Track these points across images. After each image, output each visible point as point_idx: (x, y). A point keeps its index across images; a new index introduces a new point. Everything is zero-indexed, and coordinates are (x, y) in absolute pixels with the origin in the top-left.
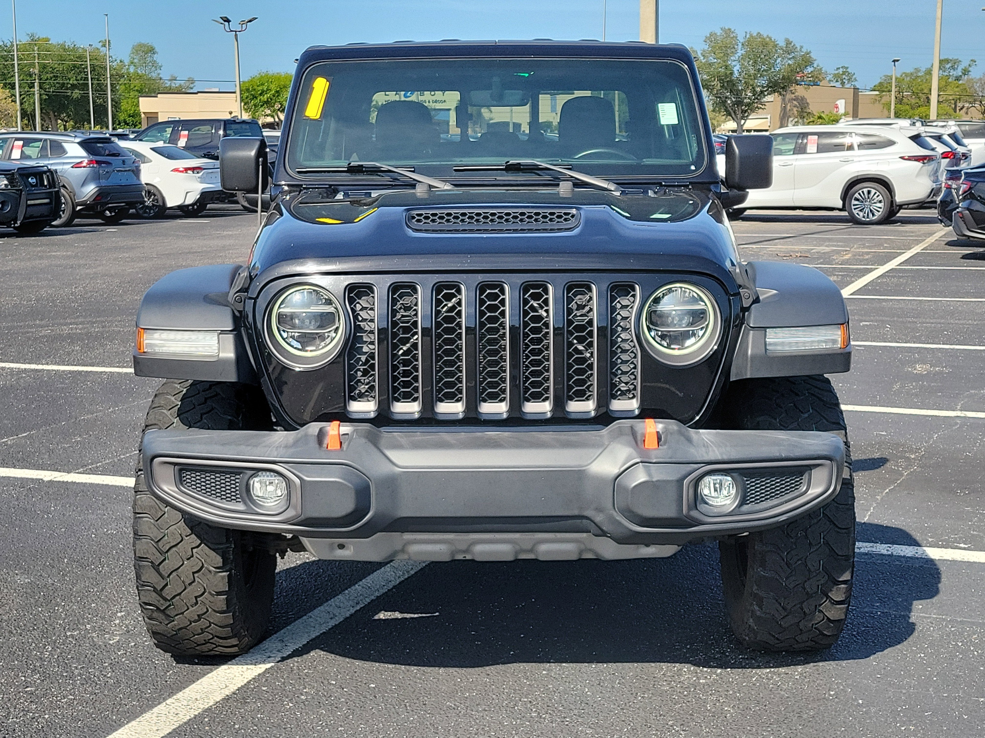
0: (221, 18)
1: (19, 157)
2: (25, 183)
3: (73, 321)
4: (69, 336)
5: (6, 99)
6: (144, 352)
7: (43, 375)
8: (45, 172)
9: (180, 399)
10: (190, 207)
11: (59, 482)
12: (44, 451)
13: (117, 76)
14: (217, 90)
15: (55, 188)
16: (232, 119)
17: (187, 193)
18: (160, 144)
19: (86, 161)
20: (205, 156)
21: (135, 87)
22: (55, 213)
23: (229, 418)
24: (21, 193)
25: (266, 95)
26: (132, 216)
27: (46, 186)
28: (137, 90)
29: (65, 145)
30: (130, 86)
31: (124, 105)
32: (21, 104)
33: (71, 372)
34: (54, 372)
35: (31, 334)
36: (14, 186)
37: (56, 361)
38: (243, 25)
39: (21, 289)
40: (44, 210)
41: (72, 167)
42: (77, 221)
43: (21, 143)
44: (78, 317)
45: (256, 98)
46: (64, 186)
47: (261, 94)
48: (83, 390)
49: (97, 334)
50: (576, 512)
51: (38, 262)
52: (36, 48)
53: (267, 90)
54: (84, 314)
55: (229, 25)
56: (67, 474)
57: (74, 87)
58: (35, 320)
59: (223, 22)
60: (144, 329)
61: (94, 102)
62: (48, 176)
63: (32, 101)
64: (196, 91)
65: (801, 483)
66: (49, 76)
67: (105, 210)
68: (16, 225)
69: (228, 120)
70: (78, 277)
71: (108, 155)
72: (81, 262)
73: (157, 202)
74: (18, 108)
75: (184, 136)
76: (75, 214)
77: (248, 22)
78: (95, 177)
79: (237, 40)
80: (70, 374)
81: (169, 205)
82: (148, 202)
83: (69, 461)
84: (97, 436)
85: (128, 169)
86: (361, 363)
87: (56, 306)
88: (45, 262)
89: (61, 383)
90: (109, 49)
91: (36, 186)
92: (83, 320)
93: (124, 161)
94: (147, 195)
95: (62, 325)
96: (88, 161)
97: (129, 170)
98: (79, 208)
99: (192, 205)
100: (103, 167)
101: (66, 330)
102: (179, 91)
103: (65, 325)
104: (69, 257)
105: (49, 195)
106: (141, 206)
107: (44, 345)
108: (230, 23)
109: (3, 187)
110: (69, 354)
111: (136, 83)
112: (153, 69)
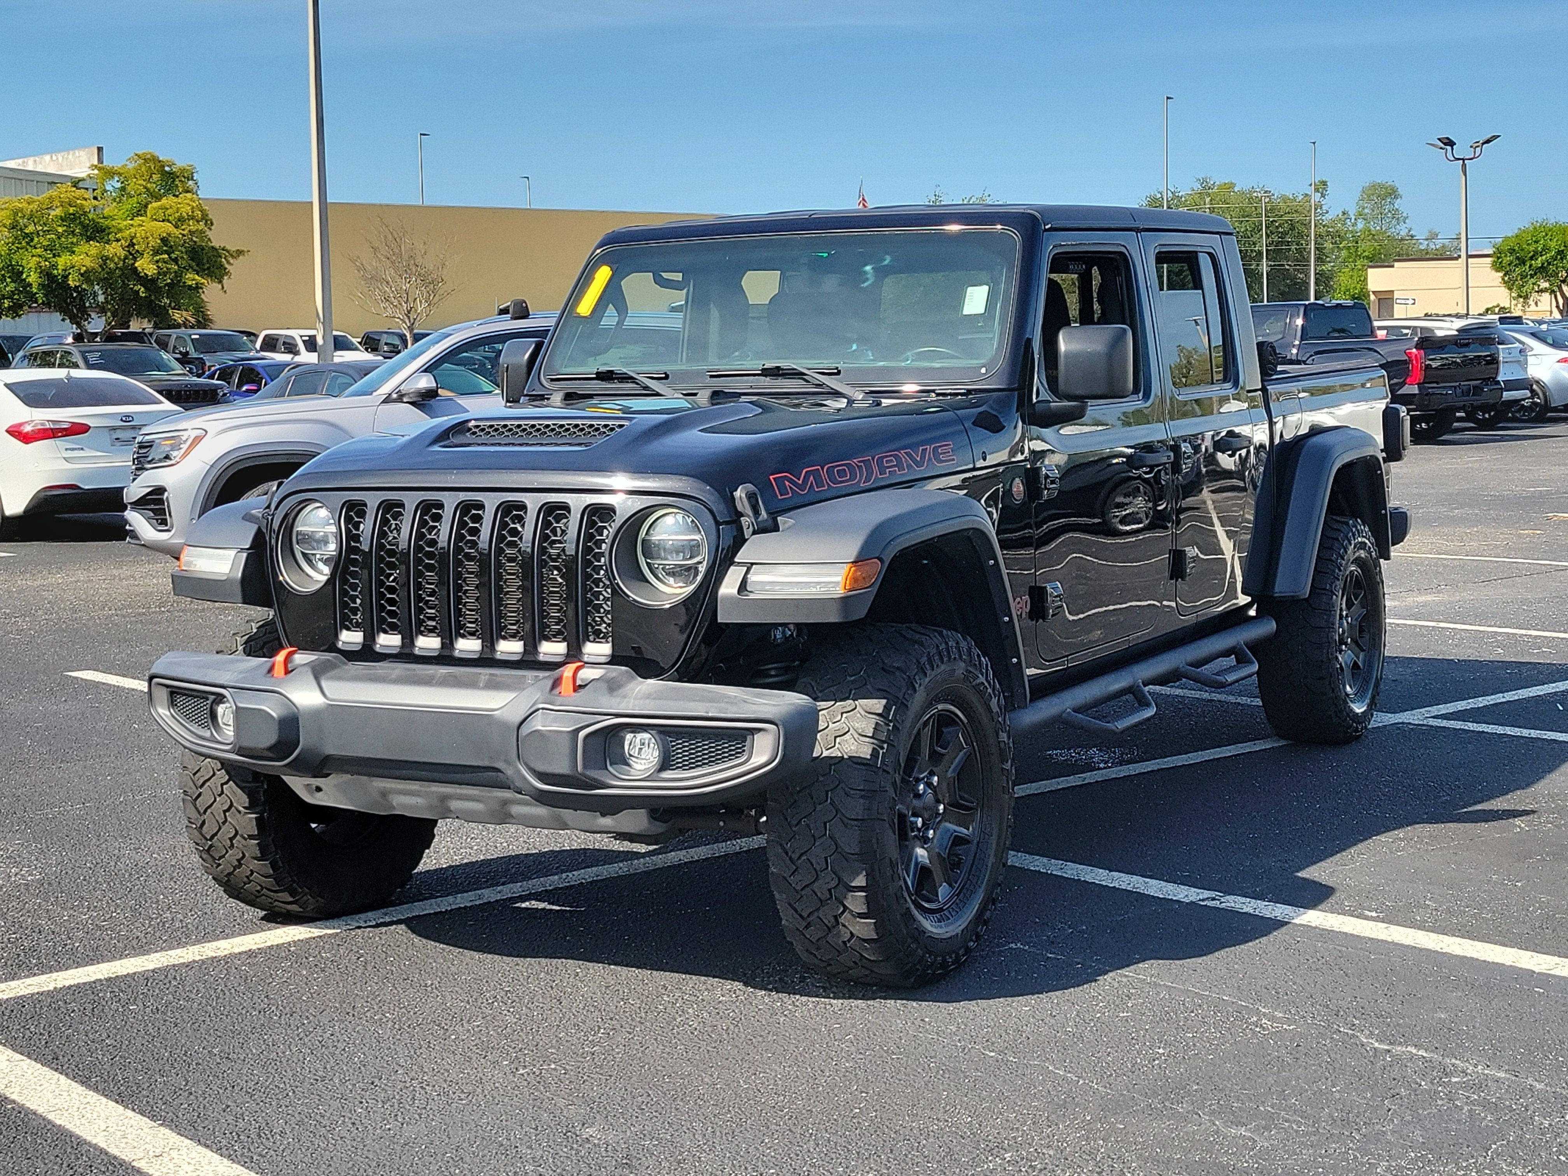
0: (1439, 139)
21: (1364, 252)
25: (1540, 259)
28: (1368, 258)
30: (1356, 251)
31: (1342, 281)
38: (1477, 149)
45: (1524, 263)
47: (1531, 258)
50: (486, 763)
52: (1208, 200)
53: (1543, 250)
55: (1452, 149)
59: (1442, 145)
65: (744, 751)
77: (1483, 144)
79: (1465, 175)
108: (1455, 147)
111: (1366, 247)
112: (1394, 222)
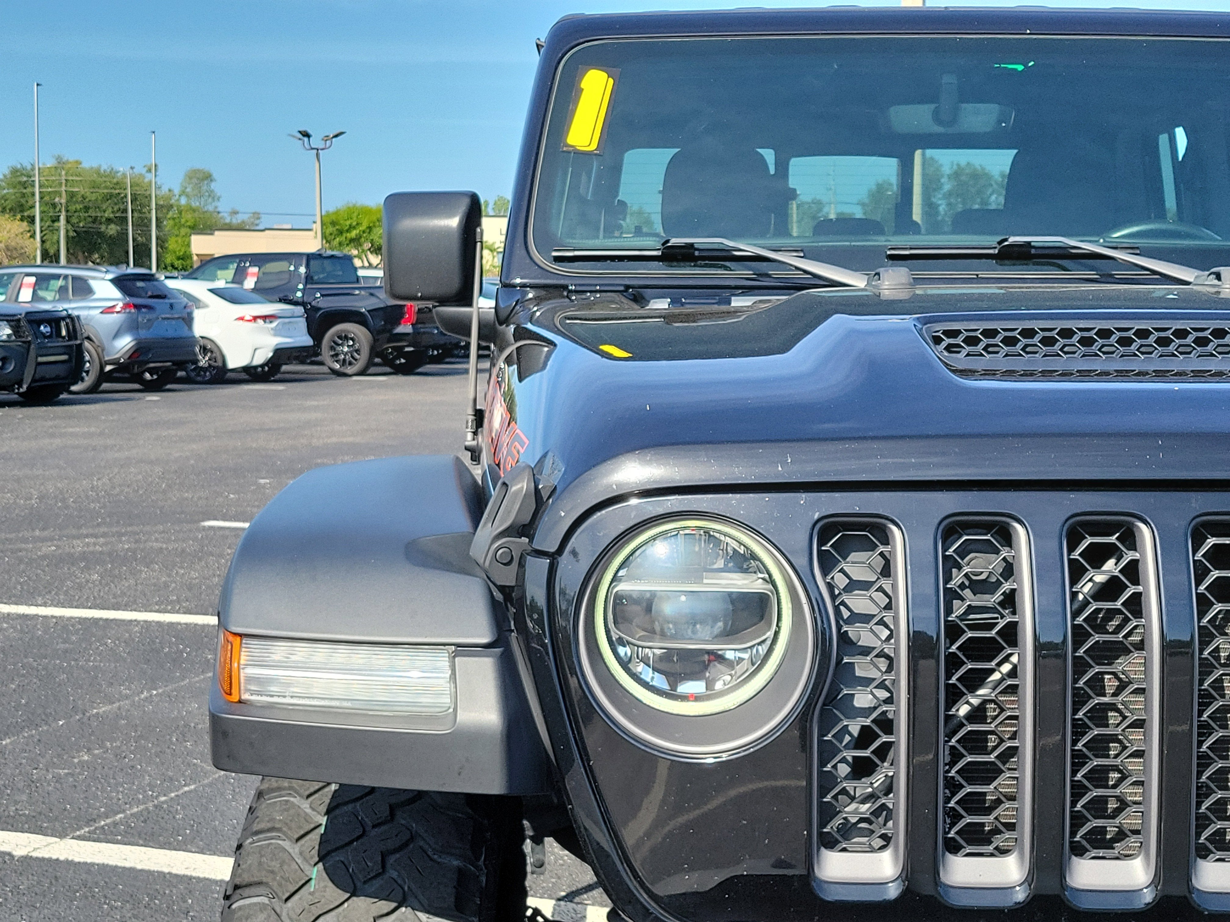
0: (300, 132)
1: (30, 299)
2: (35, 333)
3: (91, 531)
4: (84, 556)
5: (22, 234)
6: (240, 702)
7: (36, 625)
8: (63, 319)
9: (323, 808)
10: (260, 369)
11: (43, 859)
12: (21, 785)
13: (164, 208)
14: (289, 227)
15: (76, 339)
16: (318, 253)
17: (255, 350)
18: (220, 284)
19: (121, 304)
20: (281, 300)
21: (187, 221)
22: (76, 375)
23: (456, 863)
24: (29, 346)
25: (354, 231)
26: (181, 381)
27: (64, 337)
28: (190, 227)
29: (92, 283)
30: (180, 221)
31: (172, 244)
32: (43, 242)
33: (82, 621)
34: (54, 620)
35: (24, 553)
36: (20, 337)
37: (59, 600)
38: (328, 142)
39: (18, 480)
40: (60, 370)
41: (102, 313)
42: (105, 386)
43: (33, 279)
44: (99, 525)
46: (88, 338)
47: (347, 231)
48: (100, 655)
49: (126, 553)
51: (47, 441)
52: (63, 173)
53: (358, 224)
54: (108, 520)
55: (309, 140)
56: (57, 840)
57: (109, 221)
58: (33, 530)
59: (301, 137)
60: (241, 635)
61: (134, 240)
62: (67, 324)
63: (55, 237)
64: (263, 228)
66: (79, 206)
67: (143, 372)
68: (21, 390)
69: (313, 254)
70: (103, 464)
71: (151, 297)
72: (109, 442)
73: (215, 362)
74: (38, 244)
75: (253, 274)
76: (103, 377)
77: (333, 137)
78: (132, 326)
79: (319, 160)
80: (80, 624)
81: (232, 364)
82: (203, 362)
83: (65, 810)
84: (118, 752)
85: (176, 316)
86: (847, 738)
87: (67, 507)
88: (58, 441)
89: (65, 642)
90: (155, 176)
91: (50, 337)
92: (106, 530)
93: (171, 306)
94: (202, 351)
95: (74, 537)
96: (124, 304)
97: (179, 318)
98: (108, 368)
99: (262, 366)
100: (143, 313)
101: (79, 547)
102: (240, 228)
103: (78, 538)
104: (91, 435)
105: (67, 350)
106: (193, 367)
107: (44, 571)
108: (311, 139)
109: (4, 337)
110: (80, 587)
111: (188, 218)
112: (210, 200)
